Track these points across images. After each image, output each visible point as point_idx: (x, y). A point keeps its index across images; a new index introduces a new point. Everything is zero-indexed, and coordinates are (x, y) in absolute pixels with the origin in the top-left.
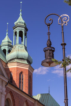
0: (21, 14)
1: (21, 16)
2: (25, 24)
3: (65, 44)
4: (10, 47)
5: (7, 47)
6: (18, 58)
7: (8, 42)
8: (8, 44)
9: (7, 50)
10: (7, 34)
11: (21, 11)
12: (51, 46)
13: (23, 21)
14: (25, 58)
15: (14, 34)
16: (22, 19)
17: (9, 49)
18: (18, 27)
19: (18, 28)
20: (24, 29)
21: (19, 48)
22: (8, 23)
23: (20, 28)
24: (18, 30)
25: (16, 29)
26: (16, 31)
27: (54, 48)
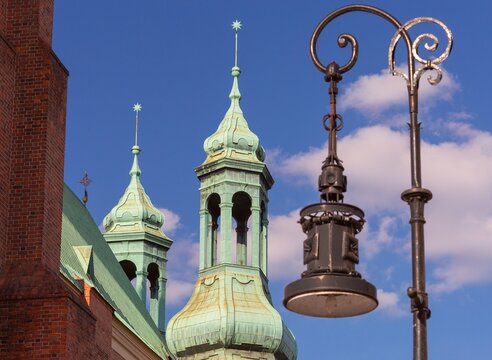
0: (238, 94)
1: (235, 104)
2: (260, 154)
3: (426, 196)
4: (154, 251)
5: (140, 247)
6: (231, 346)
7: (147, 220)
8: (147, 234)
9: (141, 265)
10: (135, 168)
11: (235, 73)
12: (341, 197)
13: (253, 139)
14: (268, 344)
15: (204, 206)
16: (243, 123)
17: (150, 261)
18: (226, 173)
19: (227, 176)
20: (255, 181)
21: (237, 286)
22: (137, 107)
23: (238, 178)
24: (225, 188)
25: (218, 179)
26: (212, 191)
27: (360, 213)
